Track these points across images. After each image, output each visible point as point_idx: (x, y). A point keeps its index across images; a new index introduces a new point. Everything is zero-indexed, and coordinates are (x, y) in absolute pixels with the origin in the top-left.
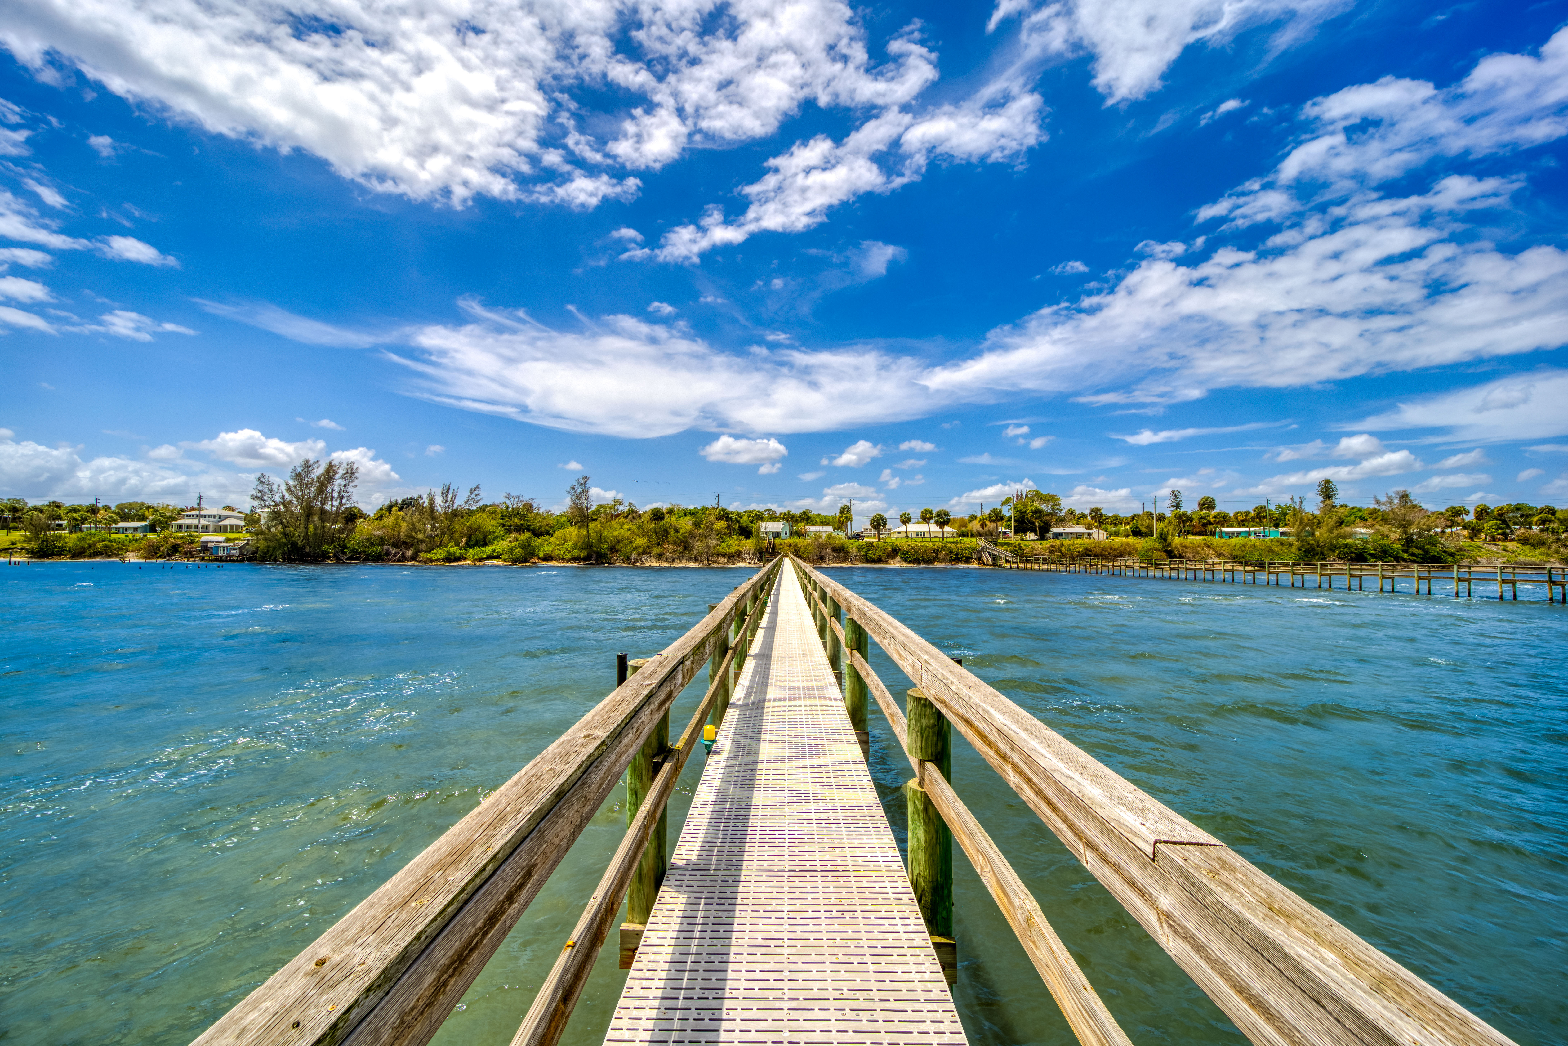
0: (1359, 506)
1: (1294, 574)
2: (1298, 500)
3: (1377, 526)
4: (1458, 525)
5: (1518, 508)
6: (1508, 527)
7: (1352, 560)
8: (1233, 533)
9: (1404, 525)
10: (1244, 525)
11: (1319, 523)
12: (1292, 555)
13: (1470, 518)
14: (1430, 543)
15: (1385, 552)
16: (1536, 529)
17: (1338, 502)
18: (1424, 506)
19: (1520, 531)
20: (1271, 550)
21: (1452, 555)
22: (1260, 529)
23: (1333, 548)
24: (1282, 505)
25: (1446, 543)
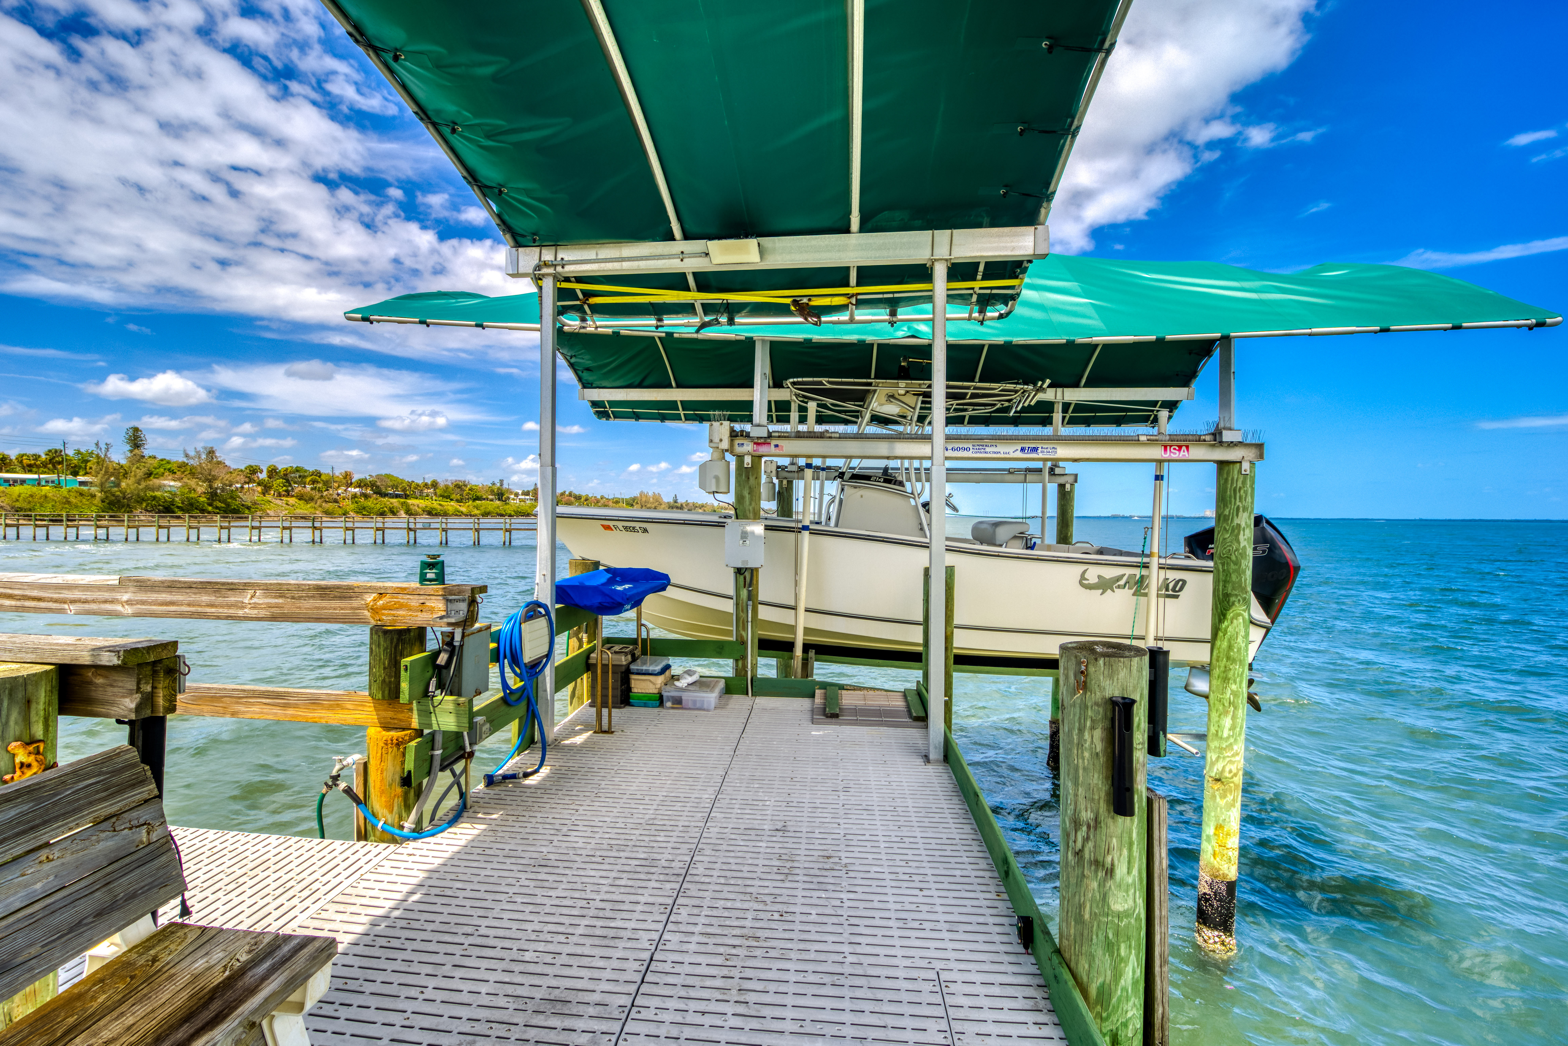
0: (168, 458)
1: (98, 527)
2: (103, 447)
3: (185, 480)
4: (254, 482)
5: (297, 470)
6: (290, 485)
7: (160, 512)
8: (15, 481)
9: (210, 479)
10: (30, 471)
11: (126, 473)
12: (94, 508)
13: (263, 476)
14: (232, 497)
15: (191, 505)
16: (309, 487)
17: (146, 453)
18: (227, 463)
19: (298, 489)
20: (68, 502)
21: (248, 508)
22: (54, 477)
23: (140, 500)
24: (83, 450)
25: (244, 497)
